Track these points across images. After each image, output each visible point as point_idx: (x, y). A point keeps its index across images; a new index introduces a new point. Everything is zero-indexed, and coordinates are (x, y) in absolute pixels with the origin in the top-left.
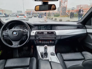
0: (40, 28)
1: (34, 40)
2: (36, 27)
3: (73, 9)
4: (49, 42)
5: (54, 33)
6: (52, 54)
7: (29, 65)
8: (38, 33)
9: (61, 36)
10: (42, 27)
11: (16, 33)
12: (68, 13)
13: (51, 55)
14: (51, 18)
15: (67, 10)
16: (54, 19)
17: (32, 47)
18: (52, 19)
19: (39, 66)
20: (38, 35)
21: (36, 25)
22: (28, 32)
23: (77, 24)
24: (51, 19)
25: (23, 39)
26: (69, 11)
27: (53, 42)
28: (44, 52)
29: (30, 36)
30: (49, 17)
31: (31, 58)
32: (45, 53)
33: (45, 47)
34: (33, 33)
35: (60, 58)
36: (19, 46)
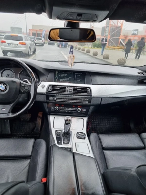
0: (59, 77)
1: (45, 102)
2: (51, 75)
3: (136, 32)
4: (75, 109)
5: (89, 90)
6: (80, 136)
7: (30, 154)
8: (54, 87)
9: (102, 98)
10: (62, 75)
11: (4, 87)
12: (123, 41)
13: (78, 138)
14: (86, 49)
15: (122, 34)
16: (91, 53)
17: (40, 114)
18: (88, 52)
19: (50, 163)
20: (54, 92)
21: (49, 71)
22: (30, 86)
23: (137, 74)
24: (85, 52)
25: (21, 100)
26: (126, 37)
27: (84, 110)
28: (63, 131)
29: (36, 93)
30: (82, 48)
31: (35, 139)
32: (65, 133)
33: (66, 121)
34: (43, 87)
35: (96, 143)
36: (11, 115)
